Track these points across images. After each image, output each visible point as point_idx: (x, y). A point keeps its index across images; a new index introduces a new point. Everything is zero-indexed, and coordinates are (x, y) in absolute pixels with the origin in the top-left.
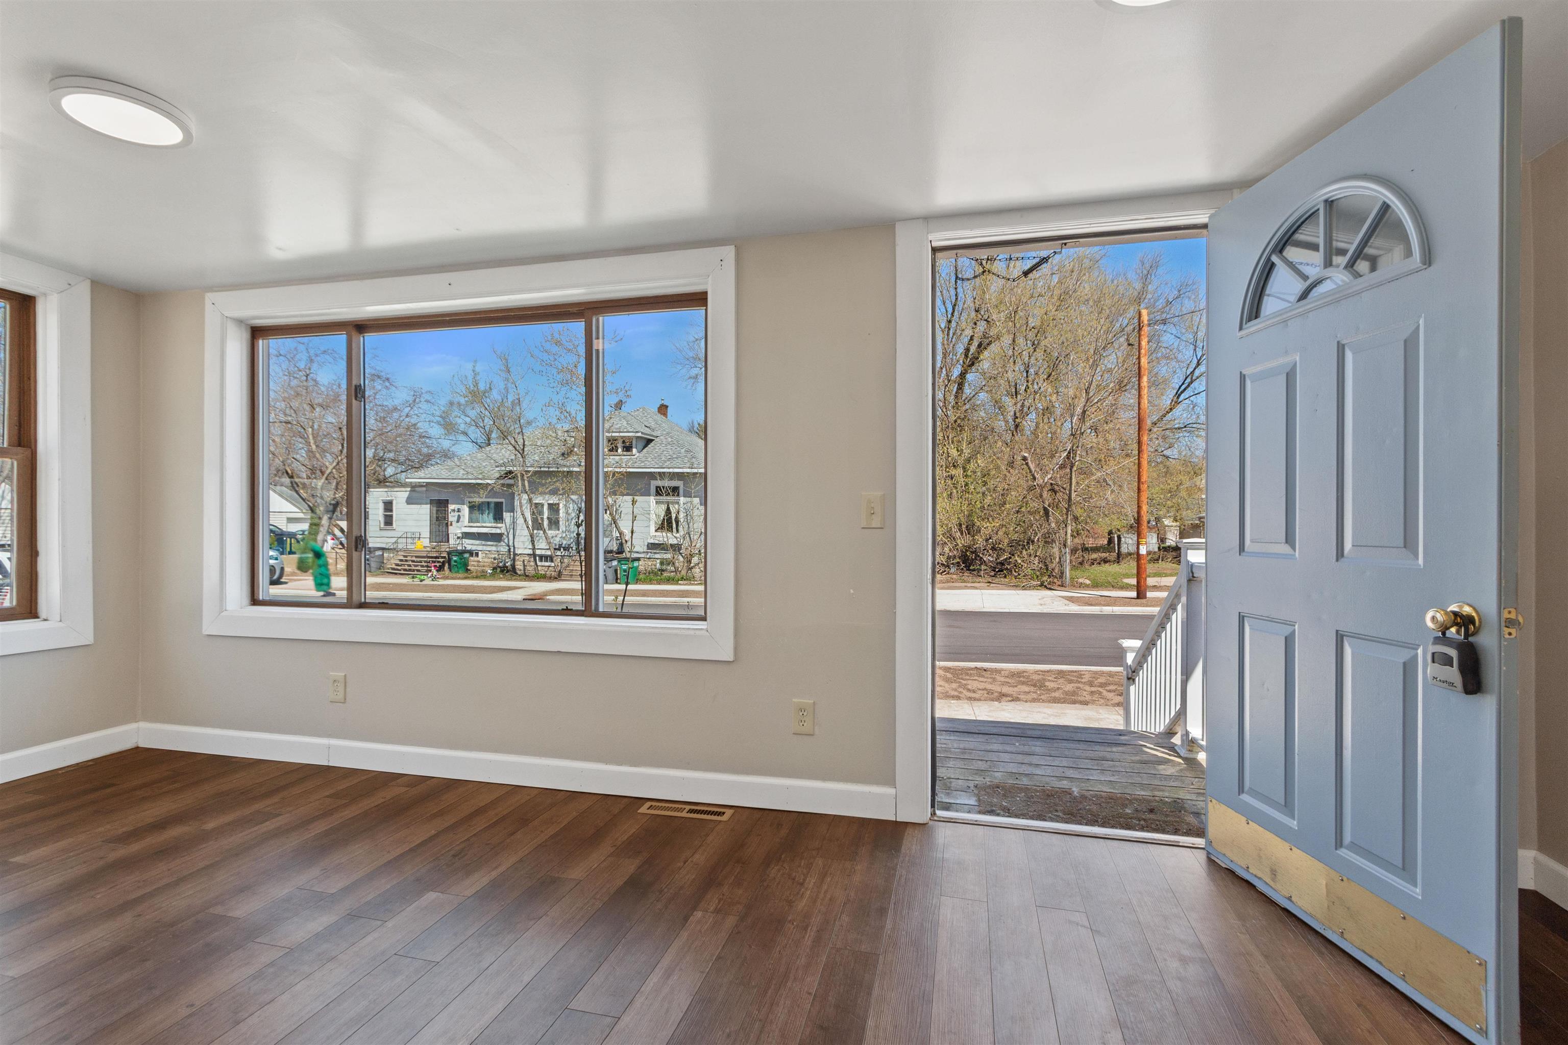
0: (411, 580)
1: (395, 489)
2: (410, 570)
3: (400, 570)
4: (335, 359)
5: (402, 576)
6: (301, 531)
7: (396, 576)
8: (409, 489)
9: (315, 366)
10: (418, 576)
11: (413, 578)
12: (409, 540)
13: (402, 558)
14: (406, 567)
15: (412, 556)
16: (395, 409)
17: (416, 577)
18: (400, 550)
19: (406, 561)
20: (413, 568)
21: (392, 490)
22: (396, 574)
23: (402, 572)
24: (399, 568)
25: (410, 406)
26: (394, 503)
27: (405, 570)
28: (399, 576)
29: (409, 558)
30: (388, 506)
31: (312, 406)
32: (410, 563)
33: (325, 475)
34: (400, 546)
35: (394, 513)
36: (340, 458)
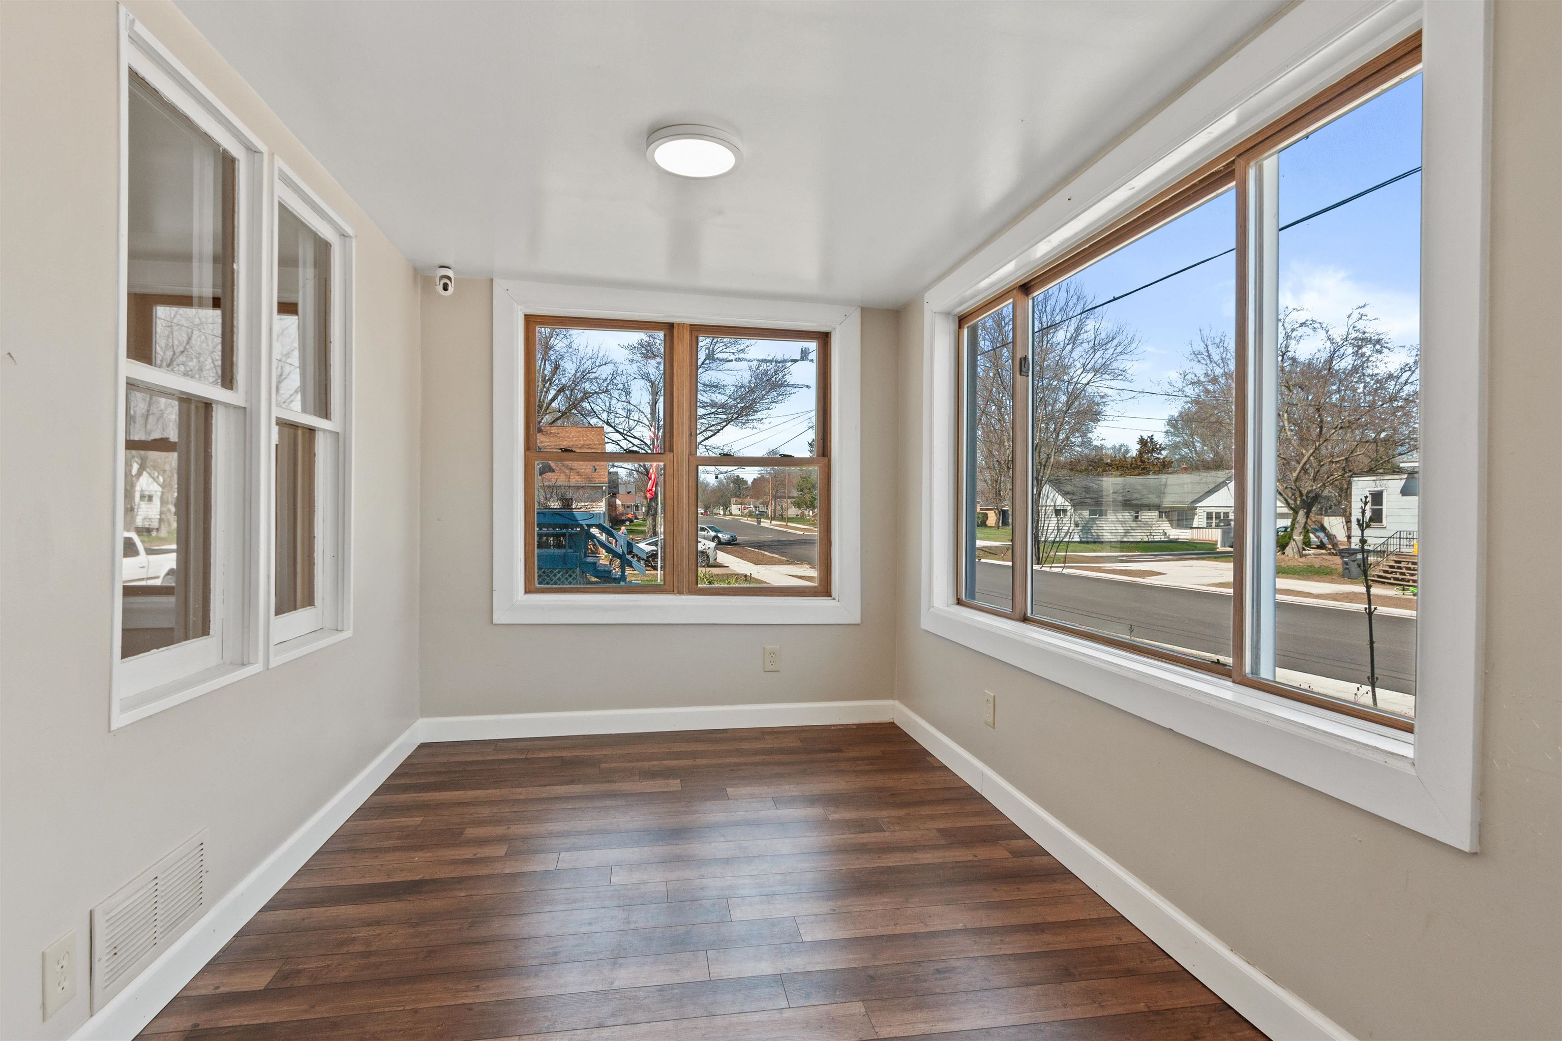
0: (1401, 593)
1: (1387, 477)
2: (1403, 580)
3: (1390, 579)
4: (1314, 329)
5: (1391, 587)
6: (1284, 527)
7: (1383, 586)
8: (1405, 476)
9: (1293, 343)
10: (1411, 588)
11: (1404, 590)
12: (1404, 542)
13: (1393, 564)
14: (1398, 576)
15: (1408, 562)
16: (1390, 376)
17: (1408, 590)
18: (1391, 553)
19: (1400, 568)
20: (1409, 577)
21: (1382, 478)
22: (1383, 583)
23: (1392, 581)
24: (1389, 576)
25: (1410, 370)
26: (1385, 495)
27: (1396, 579)
28: (1388, 586)
29: (1402, 565)
30: (1377, 497)
31: (1288, 388)
32: (1404, 571)
33: (1301, 465)
34: (1391, 548)
35: (1384, 507)
36: (1317, 444)
